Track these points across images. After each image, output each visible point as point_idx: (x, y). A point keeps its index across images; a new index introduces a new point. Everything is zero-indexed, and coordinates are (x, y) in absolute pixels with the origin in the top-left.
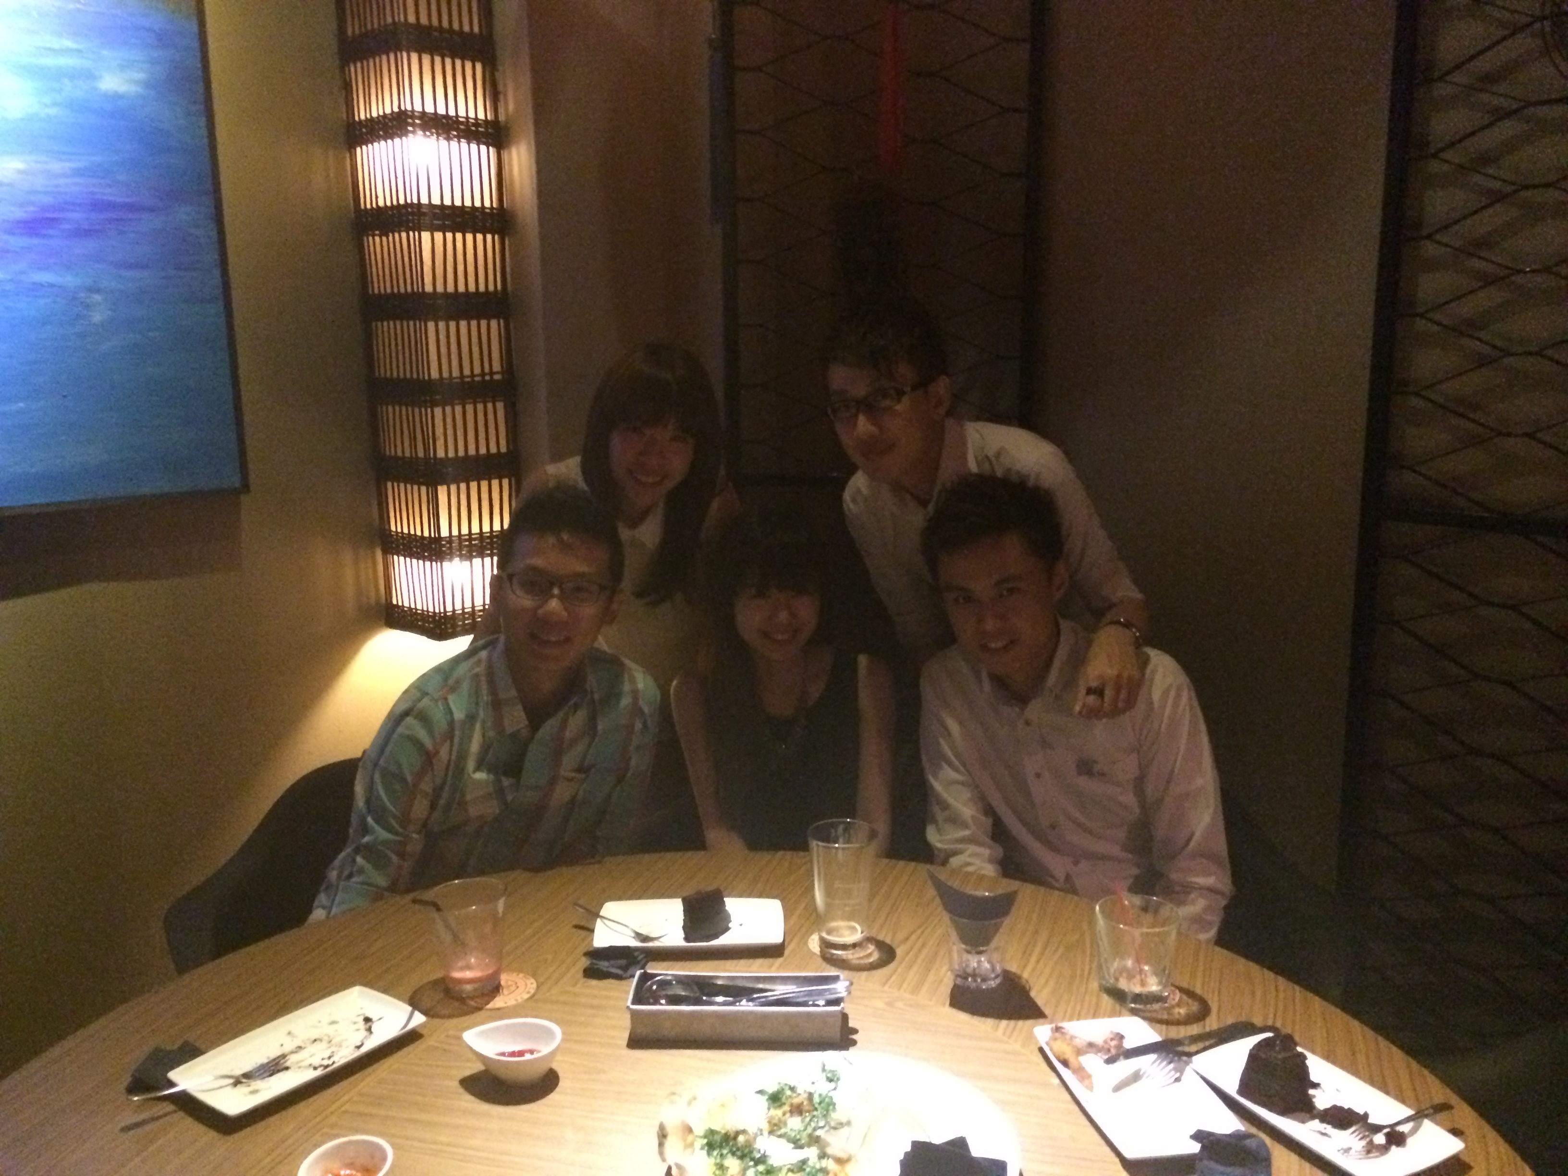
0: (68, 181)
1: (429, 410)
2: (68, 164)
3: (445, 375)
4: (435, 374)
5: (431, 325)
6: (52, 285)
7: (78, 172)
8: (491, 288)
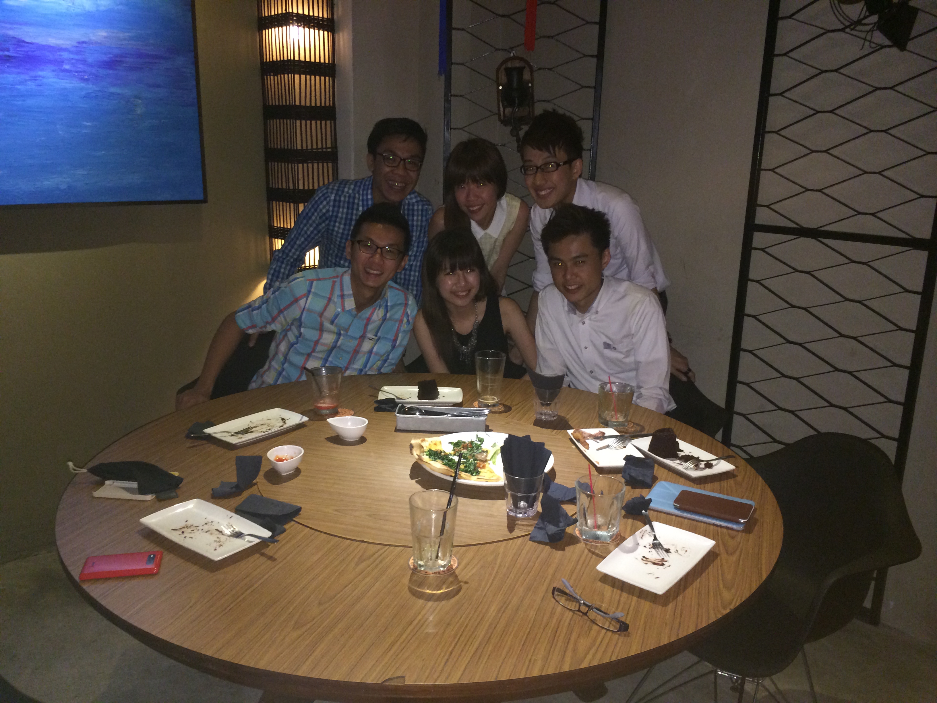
0: (127, 42)
1: (296, 165)
2: (128, 34)
3: (305, 148)
4: (299, 147)
5: (298, 122)
6: (119, 94)
7: (130, 39)
8: (328, 104)
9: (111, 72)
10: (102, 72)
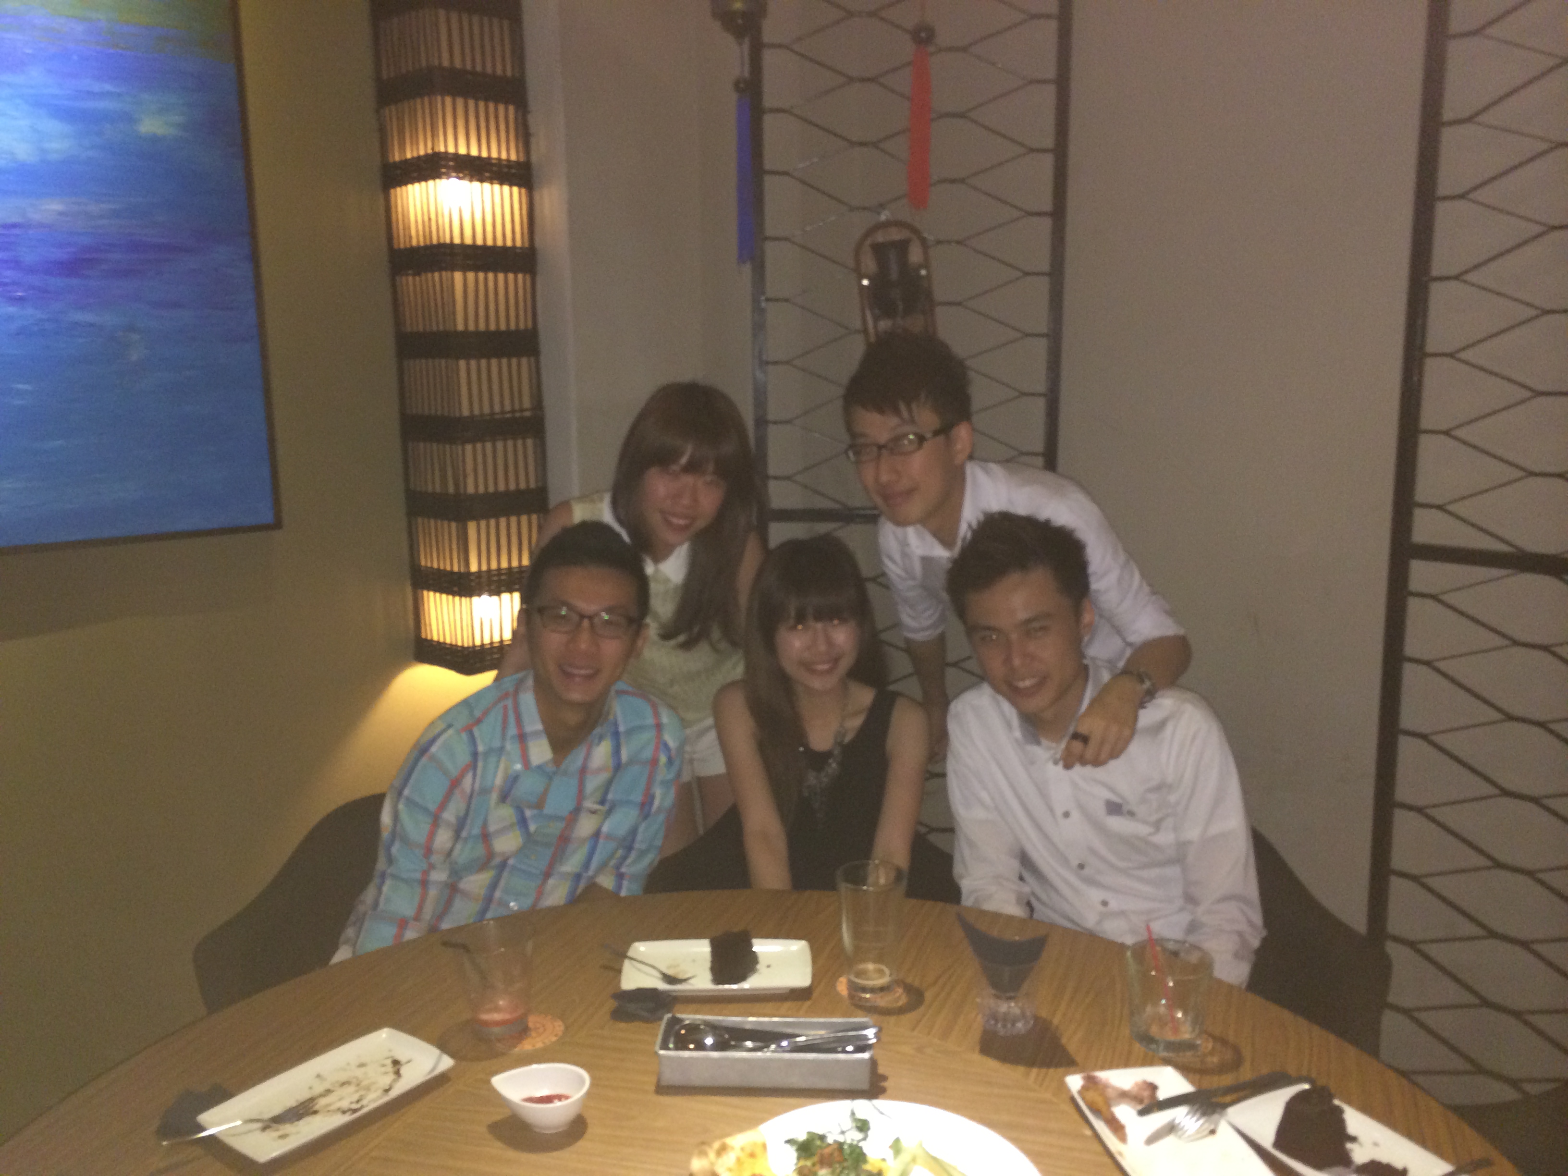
1: (460, 447)
3: (477, 412)
4: (466, 411)
5: (463, 363)
8: (522, 326)
9: (75, 282)
10: (56, 282)
